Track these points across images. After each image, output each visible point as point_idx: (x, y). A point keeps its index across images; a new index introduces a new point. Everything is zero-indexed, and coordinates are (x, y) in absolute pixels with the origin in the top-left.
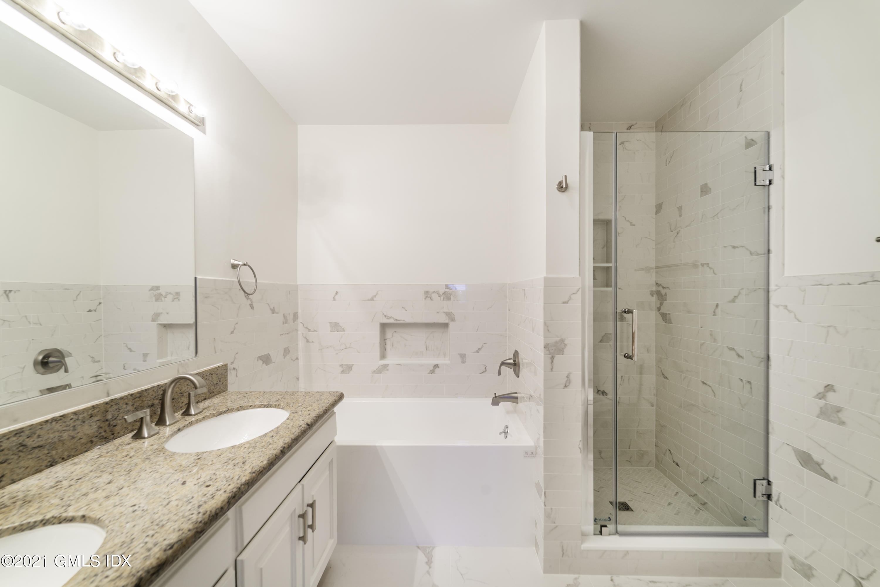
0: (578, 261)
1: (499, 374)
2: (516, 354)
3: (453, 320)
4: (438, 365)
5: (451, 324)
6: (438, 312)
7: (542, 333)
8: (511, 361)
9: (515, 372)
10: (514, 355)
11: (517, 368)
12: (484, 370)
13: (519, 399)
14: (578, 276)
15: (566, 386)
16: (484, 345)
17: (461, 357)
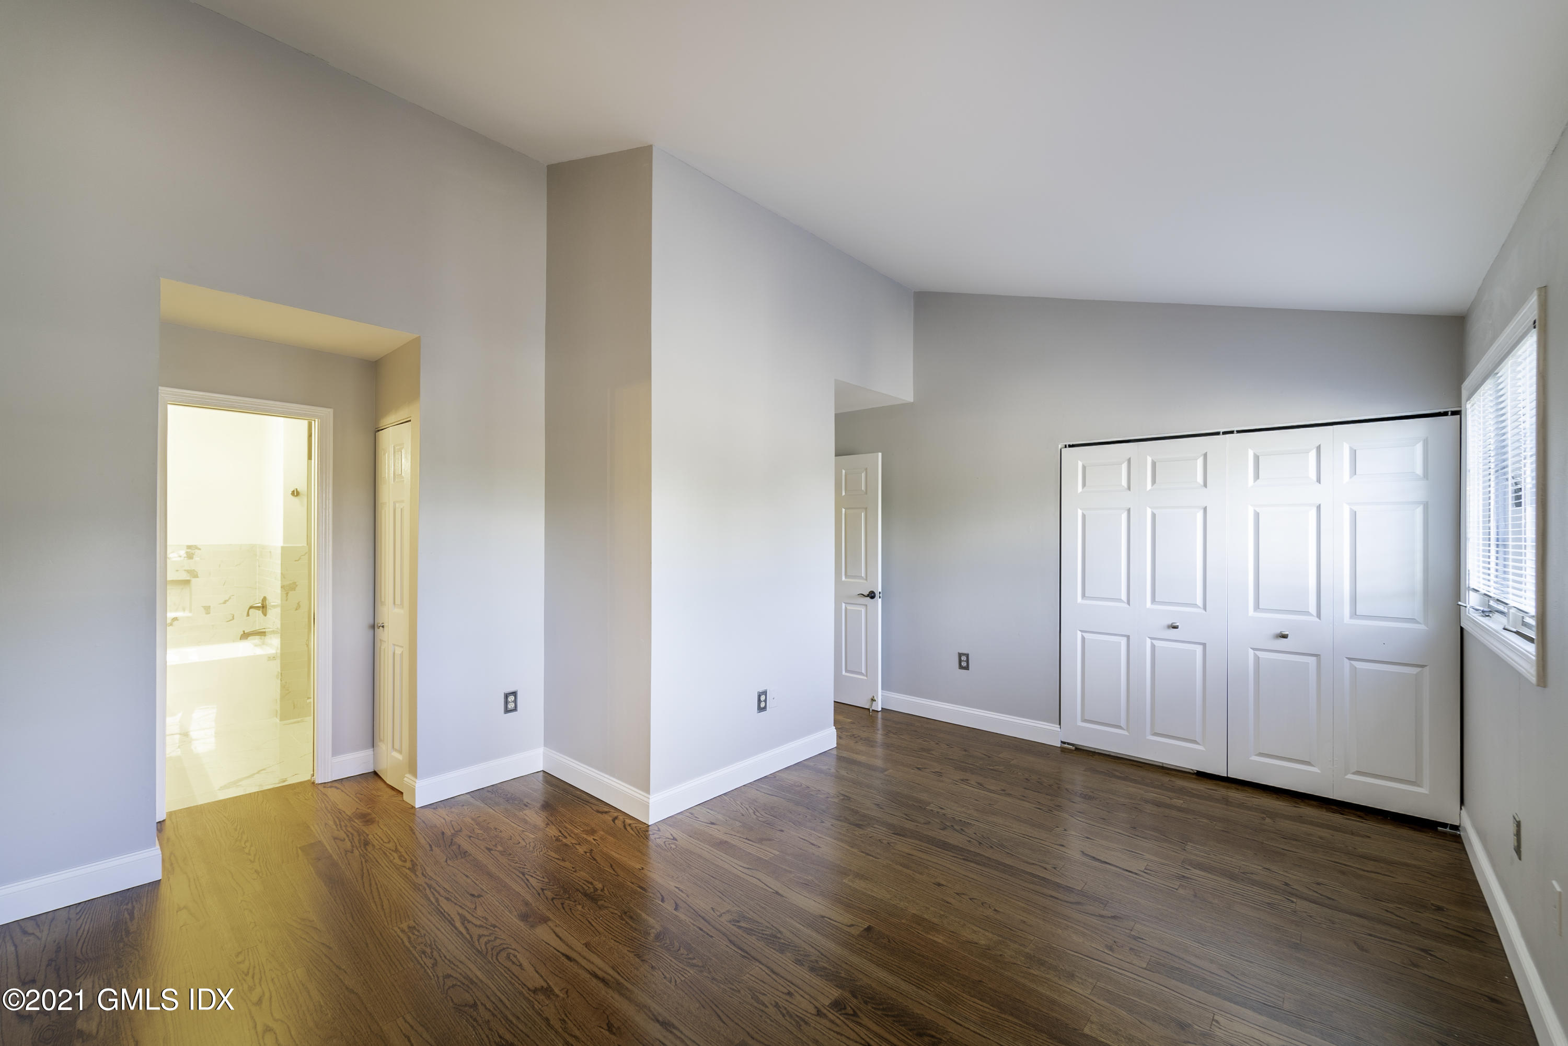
0: (306, 537)
1: (248, 615)
2: (264, 599)
3: (196, 576)
4: (177, 618)
5: (194, 580)
6: (177, 571)
7: (280, 578)
8: (260, 605)
9: (263, 612)
10: (263, 600)
11: (265, 609)
12: (232, 618)
13: (267, 634)
14: (306, 545)
15: (296, 609)
16: (232, 597)
17: (205, 609)
